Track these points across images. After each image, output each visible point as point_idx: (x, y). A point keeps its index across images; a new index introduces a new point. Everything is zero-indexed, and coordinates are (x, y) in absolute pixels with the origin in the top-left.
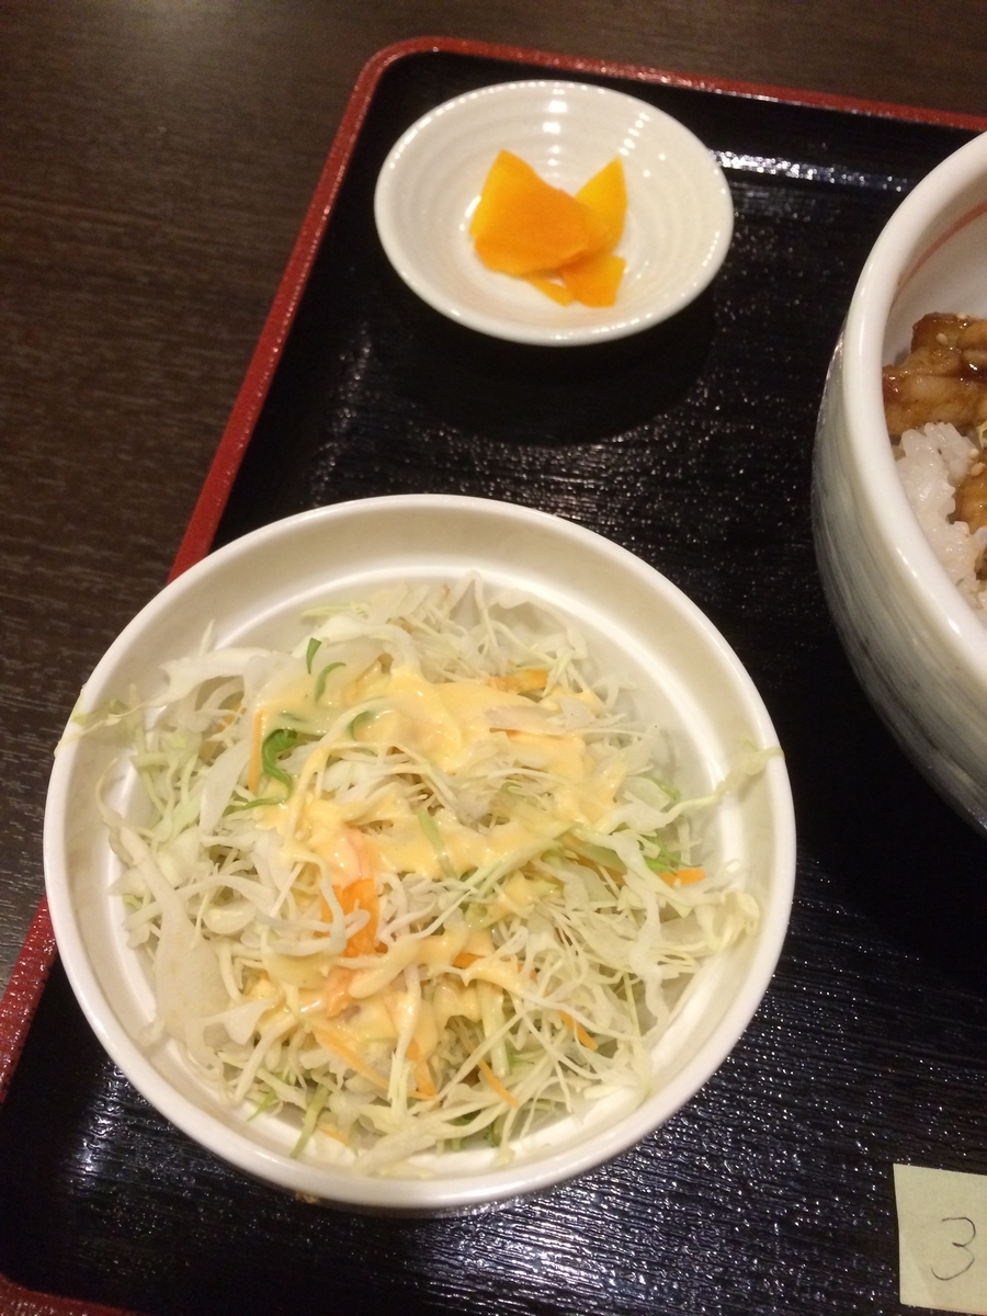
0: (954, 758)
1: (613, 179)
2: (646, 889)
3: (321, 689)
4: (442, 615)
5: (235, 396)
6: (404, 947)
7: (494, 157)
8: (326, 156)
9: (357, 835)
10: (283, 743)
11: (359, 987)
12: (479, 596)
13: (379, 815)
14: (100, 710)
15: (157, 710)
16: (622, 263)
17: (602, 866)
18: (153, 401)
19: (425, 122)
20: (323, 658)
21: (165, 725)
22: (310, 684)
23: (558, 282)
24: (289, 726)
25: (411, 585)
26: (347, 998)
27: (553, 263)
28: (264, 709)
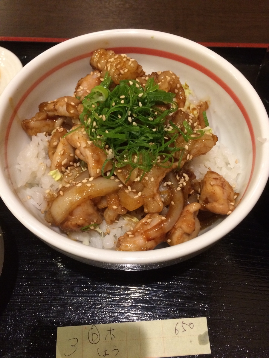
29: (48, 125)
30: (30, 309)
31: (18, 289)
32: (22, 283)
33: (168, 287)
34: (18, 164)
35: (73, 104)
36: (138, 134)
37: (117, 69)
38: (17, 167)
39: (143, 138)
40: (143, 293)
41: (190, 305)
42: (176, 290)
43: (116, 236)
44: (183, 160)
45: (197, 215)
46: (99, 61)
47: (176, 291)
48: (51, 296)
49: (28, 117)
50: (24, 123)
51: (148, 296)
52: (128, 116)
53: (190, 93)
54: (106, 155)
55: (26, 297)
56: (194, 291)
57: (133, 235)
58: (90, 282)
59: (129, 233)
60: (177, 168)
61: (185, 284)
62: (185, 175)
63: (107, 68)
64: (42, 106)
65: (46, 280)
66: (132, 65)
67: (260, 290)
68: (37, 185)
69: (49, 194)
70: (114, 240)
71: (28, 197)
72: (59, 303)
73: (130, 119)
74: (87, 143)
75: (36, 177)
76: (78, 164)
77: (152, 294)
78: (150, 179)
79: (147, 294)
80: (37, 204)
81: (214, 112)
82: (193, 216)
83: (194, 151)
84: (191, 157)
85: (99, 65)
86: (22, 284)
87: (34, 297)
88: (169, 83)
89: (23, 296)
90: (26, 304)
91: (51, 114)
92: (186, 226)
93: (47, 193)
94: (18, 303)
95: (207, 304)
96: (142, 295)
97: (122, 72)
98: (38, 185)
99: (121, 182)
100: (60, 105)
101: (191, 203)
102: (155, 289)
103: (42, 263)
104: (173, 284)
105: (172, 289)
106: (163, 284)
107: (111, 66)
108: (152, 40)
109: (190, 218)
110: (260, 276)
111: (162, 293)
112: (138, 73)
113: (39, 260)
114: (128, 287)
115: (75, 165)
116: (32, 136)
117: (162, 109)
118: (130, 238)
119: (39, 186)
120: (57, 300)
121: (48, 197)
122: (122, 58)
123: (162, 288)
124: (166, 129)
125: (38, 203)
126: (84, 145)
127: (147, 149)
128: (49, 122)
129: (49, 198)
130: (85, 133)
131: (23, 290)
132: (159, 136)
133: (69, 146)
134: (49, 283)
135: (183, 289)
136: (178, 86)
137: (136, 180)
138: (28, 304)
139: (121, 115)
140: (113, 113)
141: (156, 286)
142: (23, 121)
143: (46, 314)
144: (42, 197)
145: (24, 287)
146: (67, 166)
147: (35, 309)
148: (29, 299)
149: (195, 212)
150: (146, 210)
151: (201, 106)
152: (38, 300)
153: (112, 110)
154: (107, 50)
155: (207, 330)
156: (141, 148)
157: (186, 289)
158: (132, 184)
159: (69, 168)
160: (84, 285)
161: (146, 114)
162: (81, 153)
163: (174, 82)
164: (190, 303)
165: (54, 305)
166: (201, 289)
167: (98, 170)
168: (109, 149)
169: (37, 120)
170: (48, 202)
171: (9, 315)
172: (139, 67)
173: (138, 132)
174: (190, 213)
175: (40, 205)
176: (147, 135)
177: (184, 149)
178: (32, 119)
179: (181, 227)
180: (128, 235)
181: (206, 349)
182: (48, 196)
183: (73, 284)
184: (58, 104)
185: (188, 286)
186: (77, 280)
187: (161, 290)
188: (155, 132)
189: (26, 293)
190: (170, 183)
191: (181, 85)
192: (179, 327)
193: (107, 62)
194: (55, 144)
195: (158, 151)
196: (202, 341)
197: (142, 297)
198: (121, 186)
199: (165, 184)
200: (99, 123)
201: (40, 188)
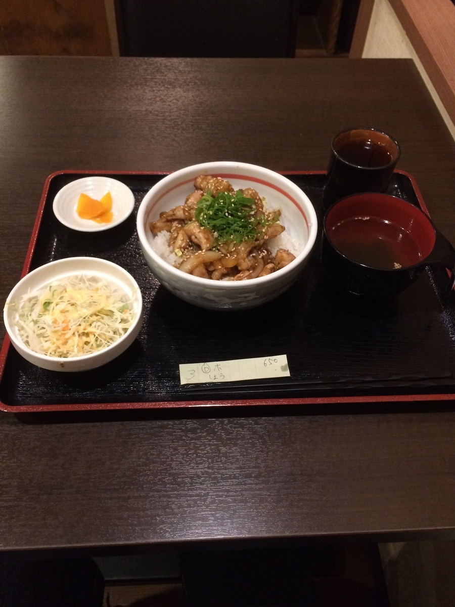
0: (165, 281)
1: (109, 197)
2: (118, 315)
3: (53, 295)
4: (77, 281)
5: (26, 255)
6: (74, 328)
7: (79, 196)
8: (40, 200)
9: (63, 314)
10: (47, 304)
11: (67, 336)
12: (84, 277)
13: (67, 309)
14: (11, 302)
15: (21, 305)
16: (112, 213)
17: (110, 313)
18: (7, 259)
19: (61, 191)
20: (53, 289)
21: (23, 307)
22: (51, 294)
23: (98, 219)
24: (48, 301)
25: (69, 278)
26: (65, 339)
27: (95, 215)
28: (42, 299)
29: (168, 226)
35: (187, 209)
36: (232, 223)
37: (215, 187)
39: (236, 225)
44: (262, 239)
46: (201, 183)
50: (152, 225)
52: (225, 213)
53: (266, 203)
54: (213, 236)
60: (259, 245)
62: (264, 251)
63: (208, 186)
64: (162, 214)
66: (226, 183)
73: (227, 214)
74: (200, 229)
76: (192, 248)
78: (241, 248)
81: (285, 217)
83: (269, 233)
84: (267, 237)
85: (202, 185)
88: (251, 195)
91: (169, 218)
97: (219, 188)
99: (222, 254)
100: (178, 211)
107: (212, 185)
108: (238, 169)
112: (229, 189)
115: (189, 248)
116: (157, 233)
117: (247, 209)
122: (218, 180)
124: (250, 221)
126: (198, 230)
127: (238, 231)
128: (169, 224)
130: (198, 224)
132: (246, 224)
133: (186, 236)
136: (258, 198)
137: (233, 250)
139: (221, 212)
140: (216, 210)
142: (151, 223)
146: (185, 248)
150: (239, 268)
151: (275, 212)
153: (215, 208)
154: (206, 176)
155: (287, 363)
156: (235, 231)
158: (231, 253)
159: (186, 250)
161: (237, 210)
162: (196, 238)
163: (254, 195)
167: (208, 245)
168: (214, 232)
169: (160, 223)
172: (230, 185)
173: (232, 221)
176: (239, 223)
177: (262, 232)
181: (287, 374)
184: (177, 210)
188: (243, 222)
190: (254, 254)
191: (259, 197)
192: (267, 362)
193: (208, 183)
194: (176, 235)
195: (245, 233)
196: (283, 369)
198: (223, 255)
199: (251, 255)
200: (208, 216)
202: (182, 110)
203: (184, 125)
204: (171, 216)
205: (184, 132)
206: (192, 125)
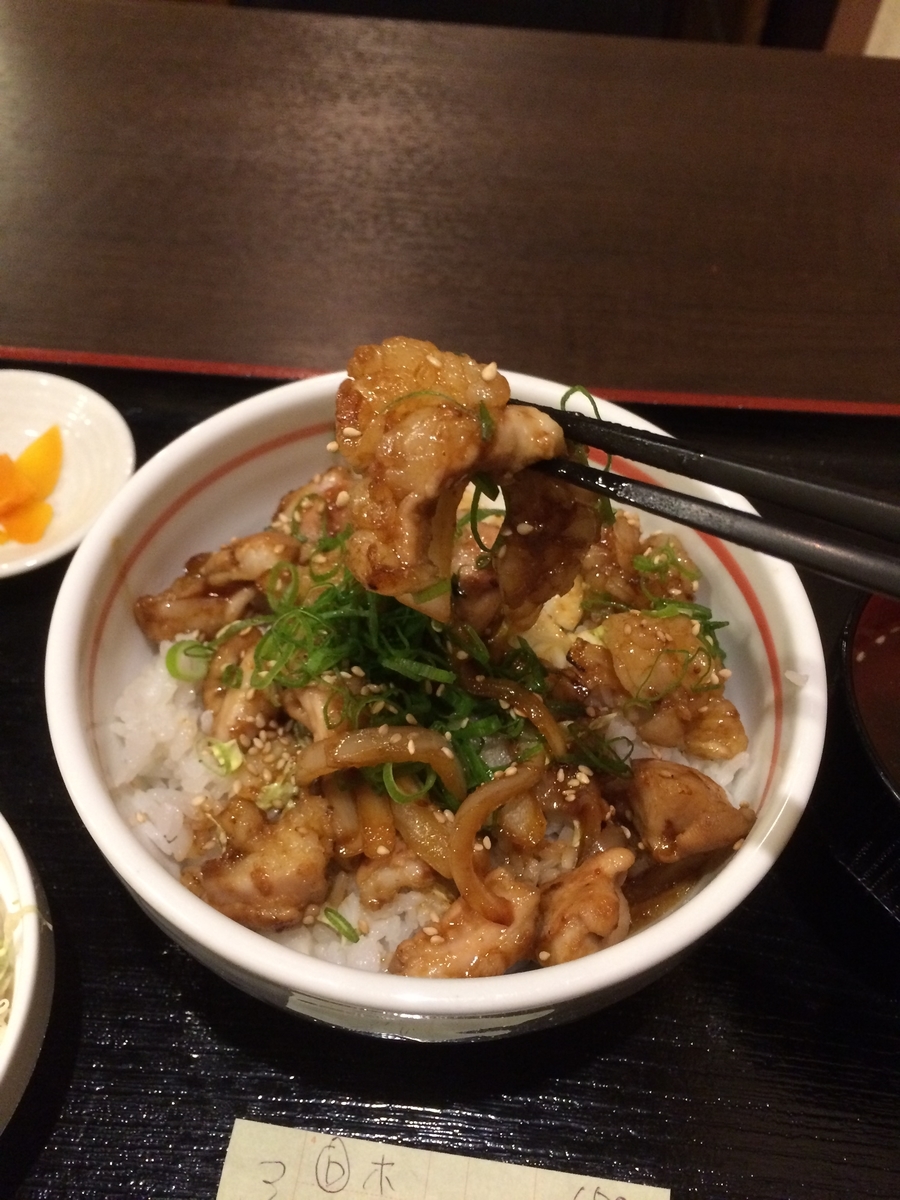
29: (209, 612)
30: (108, 1168)
31: (76, 1102)
32: (88, 1084)
33: (532, 1112)
34: (119, 720)
38: (115, 728)
40: (457, 1128)
41: (598, 1167)
42: (558, 1120)
43: (387, 939)
45: (622, 884)
47: (557, 1123)
48: (177, 1128)
49: (154, 590)
50: (142, 606)
51: (472, 1137)
55: (101, 1128)
56: (609, 1126)
57: (442, 936)
58: (296, 1087)
59: (430, 931)
61: (586, 1103)
64: (194, 564)
65: (162, 1080)
67: (808, 1128)
68: (162, 784)
69: (201, 809)
70: (381, 954)
71: (140, 818)
72: (199, 1153)
75: (163, 758)
77: (485, 1132)
79: (469, 1131)
80: (161, 838)
82: (612, 885)
86: (91, 1087)
87: (124, 1128)
89: (91, 1126)
90: (98, 1153)
91: (219, 578)
92: (595, 911)
93: (196, 807)
94: (75, 1148)
95: (649, 1166)
96: (455, 1134)
98: (165, 781)
100: (252, 548)
101: (607, 849)
102: (493, 1117)
103: (151, 1025)
104: (550, 1103)
105: (545, 1120)
106: (519, 1102)
109: (607, 892)
110: (807, 1083)
111: (514, 1131)
113: (143, 1016)
114: (412, 1108)
115: (280, 728)
116: (160, 640)
118: (433, 945)
119: (170, 785)
120: (195, 1142)
121: (197, 819)
123: (513, 1113)
125: (165, 836)
129: (198, 822)
131: (91, 1106)
134: (171, 1087)
135: (577, 1118)
138: (106, 1152)
141: (496, 1106)
142: (141, 600)
143: (158, 1186)
144: (180, 819)
145: (95, 1097)
146: (256, 730)
147: (126, 1169)
148: (109, 1136)
149: (618, 875)
152: (138, 1140)
157: (588, 1120)
159: (262, 735)
160: (277, 1098)
164: (599, 1161)
165: (182, 1159)
166: (633, 1120)
169: (178, 599)
170: (195, 832)
171: (44, 1185)
174: (605, 876)
175: (169, 842)
178: (164, 595)
179: (580, 917)
180: (428, 938)
182: (197, 815)
183: (244, 1093)
184: (244, 547)
185: (592, 1108)
186: (256, 1081)
187: (511, 1120)
189: (100, 1116)
197: (452, 1141)
201: (171, 792)
202: (350, 168)
203: (349, 215)
204: (223, 568)
205: (346, 235)
206: (376, 218)
